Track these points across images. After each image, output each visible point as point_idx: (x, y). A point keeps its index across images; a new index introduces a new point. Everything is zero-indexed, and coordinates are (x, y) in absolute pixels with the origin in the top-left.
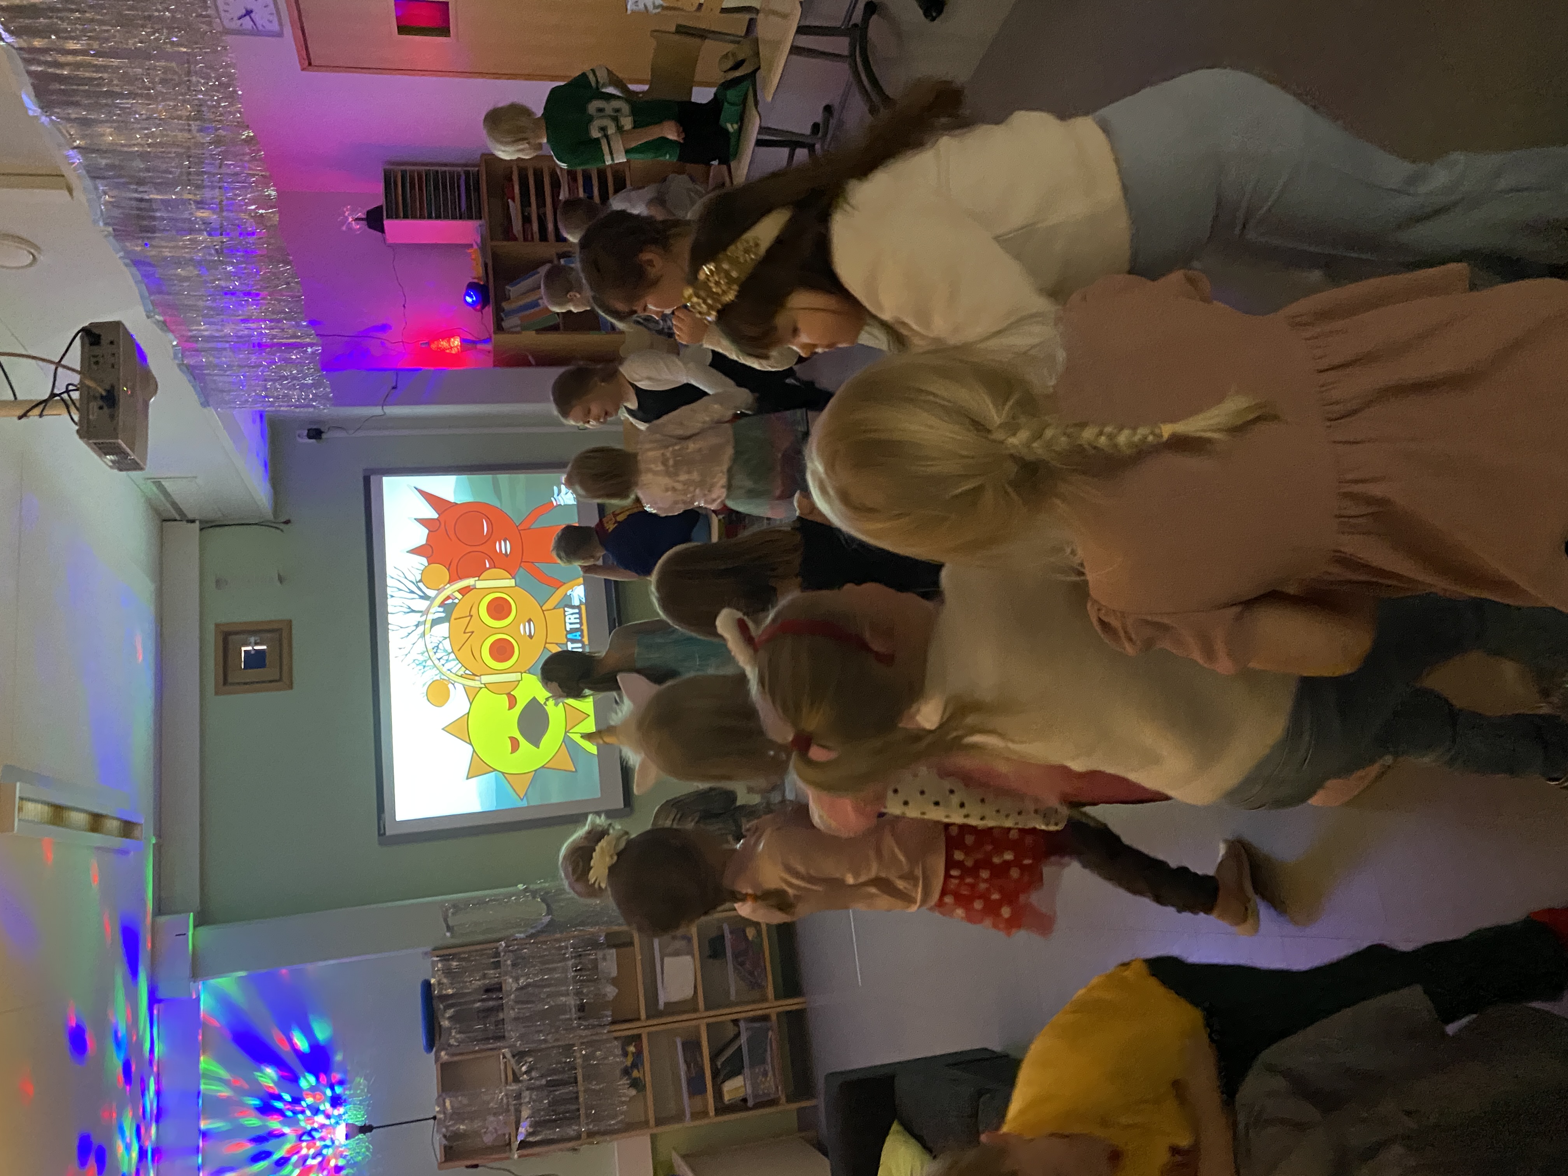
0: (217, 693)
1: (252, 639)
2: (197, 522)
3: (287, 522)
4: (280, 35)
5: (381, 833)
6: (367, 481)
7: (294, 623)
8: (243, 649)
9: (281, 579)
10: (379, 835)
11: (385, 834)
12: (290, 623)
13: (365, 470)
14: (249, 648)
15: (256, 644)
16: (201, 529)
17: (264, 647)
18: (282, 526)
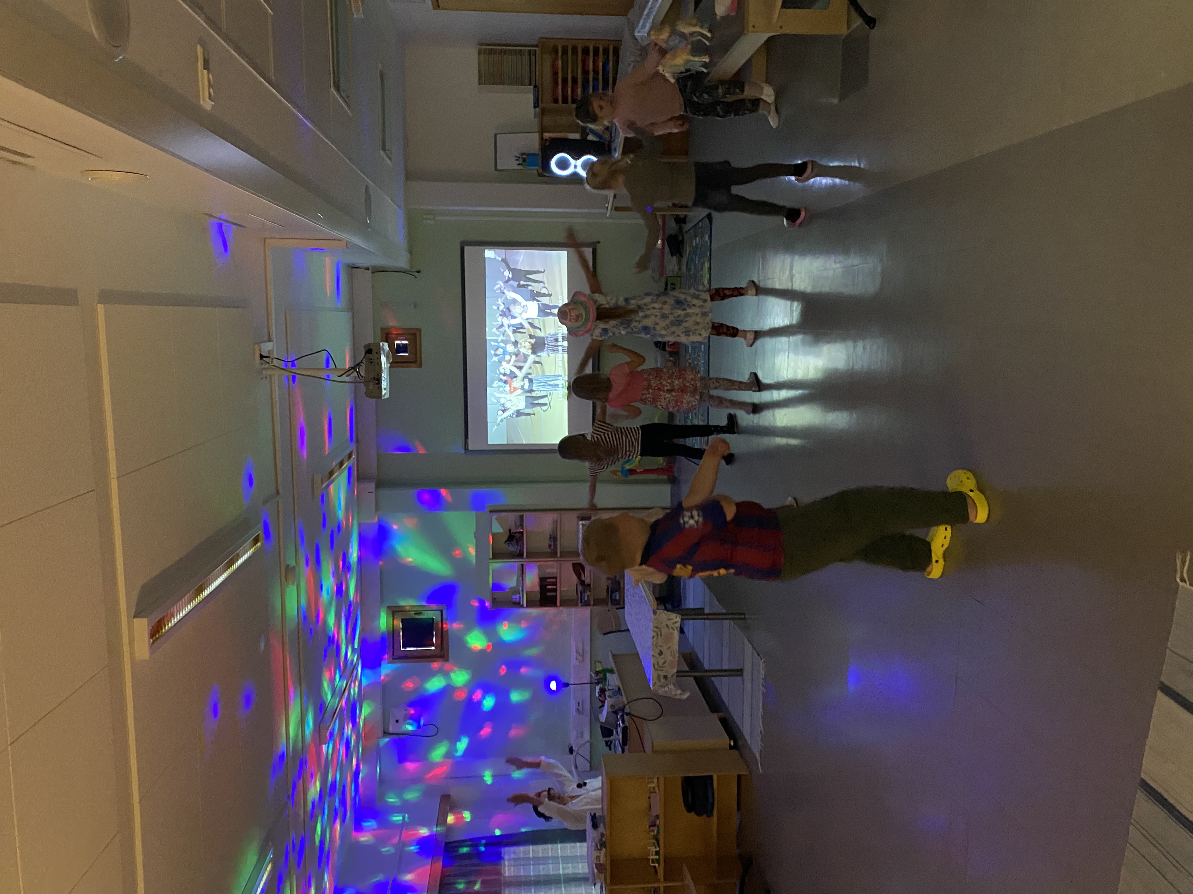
1: (400, 338)
2: (370, 270)
3: (419, 272)
5: (466, 448)
6: (462, 249)
7: (422, 330)
8: (395, 342)
9: (415, 306)
10: (465, 450)
11: (468, 449)
12: (420, 330)
13: (461, 243)
14: (399, 342)
15: (402, 340)
16: (373, 273)
17: (406, 342)
18: (416, 274)
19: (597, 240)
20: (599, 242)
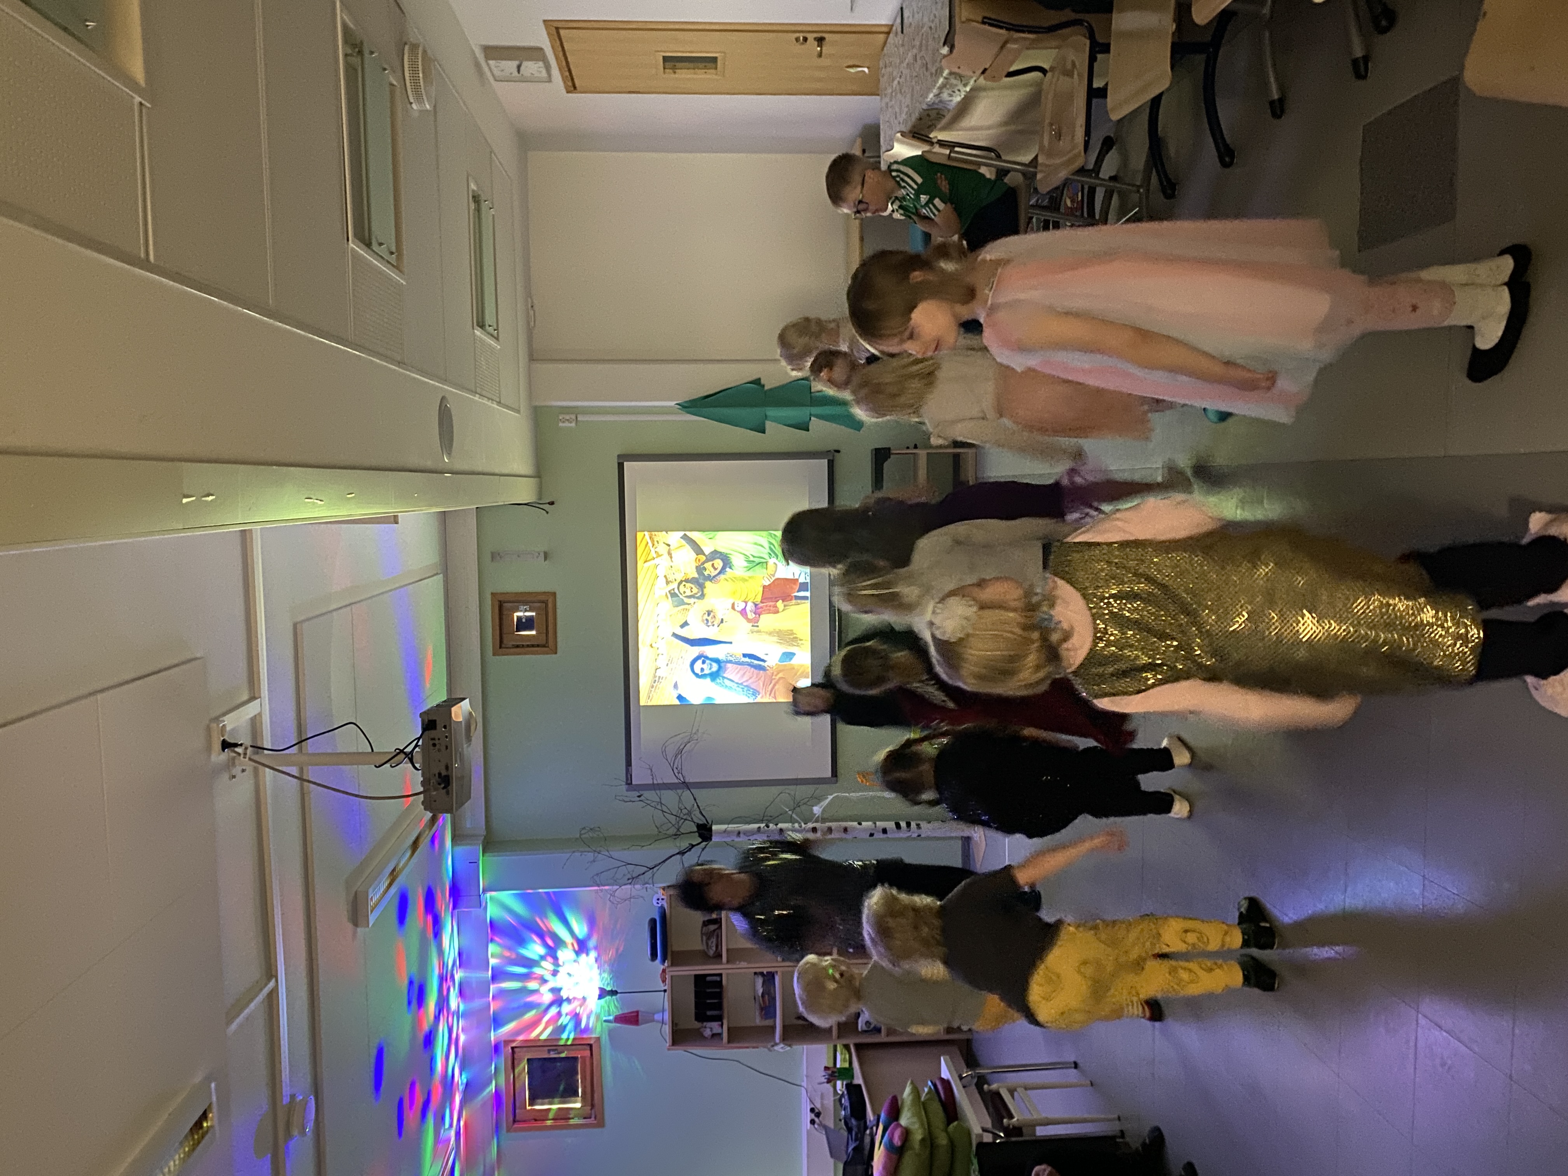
0: (494, 655)
1: (522, 607)
3: (552, 503)
4: (549, 80)
5: (629, 782)
6: (621, 467)
7: (558, 596)
8: (515, 614)
9: (546, 556)
10: (627, 784)
11: (631, 784)
12: (554, 594)
13: (619, 456)
14: (520, 614)
15: (526, 611)
17: (534, 614)
18: (546, 507)
19: (836, 449)
20: (838, 451)
